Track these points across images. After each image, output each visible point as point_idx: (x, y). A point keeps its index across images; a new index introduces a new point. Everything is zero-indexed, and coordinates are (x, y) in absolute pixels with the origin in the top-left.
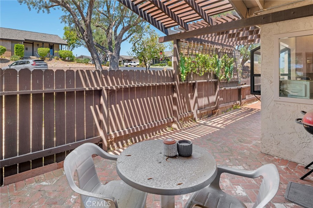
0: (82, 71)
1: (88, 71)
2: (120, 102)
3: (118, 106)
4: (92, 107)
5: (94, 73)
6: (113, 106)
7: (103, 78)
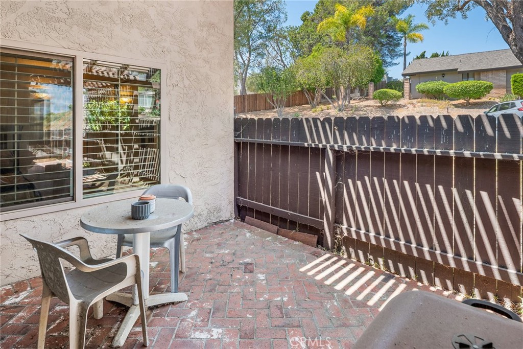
0: (307, 120)
1: (315, 120)
2: (364, 178)
3: (359, 183)
4: (318, 174)
5: (323, 123)
6: (350, 181)
7: (336, 131)
